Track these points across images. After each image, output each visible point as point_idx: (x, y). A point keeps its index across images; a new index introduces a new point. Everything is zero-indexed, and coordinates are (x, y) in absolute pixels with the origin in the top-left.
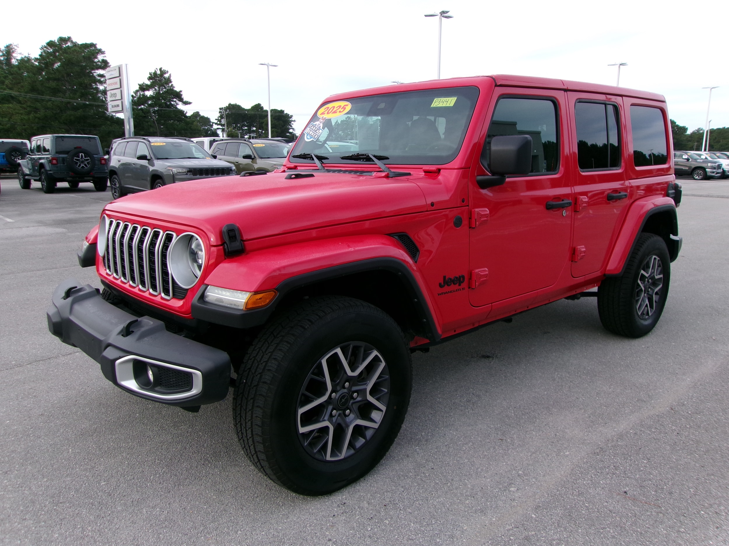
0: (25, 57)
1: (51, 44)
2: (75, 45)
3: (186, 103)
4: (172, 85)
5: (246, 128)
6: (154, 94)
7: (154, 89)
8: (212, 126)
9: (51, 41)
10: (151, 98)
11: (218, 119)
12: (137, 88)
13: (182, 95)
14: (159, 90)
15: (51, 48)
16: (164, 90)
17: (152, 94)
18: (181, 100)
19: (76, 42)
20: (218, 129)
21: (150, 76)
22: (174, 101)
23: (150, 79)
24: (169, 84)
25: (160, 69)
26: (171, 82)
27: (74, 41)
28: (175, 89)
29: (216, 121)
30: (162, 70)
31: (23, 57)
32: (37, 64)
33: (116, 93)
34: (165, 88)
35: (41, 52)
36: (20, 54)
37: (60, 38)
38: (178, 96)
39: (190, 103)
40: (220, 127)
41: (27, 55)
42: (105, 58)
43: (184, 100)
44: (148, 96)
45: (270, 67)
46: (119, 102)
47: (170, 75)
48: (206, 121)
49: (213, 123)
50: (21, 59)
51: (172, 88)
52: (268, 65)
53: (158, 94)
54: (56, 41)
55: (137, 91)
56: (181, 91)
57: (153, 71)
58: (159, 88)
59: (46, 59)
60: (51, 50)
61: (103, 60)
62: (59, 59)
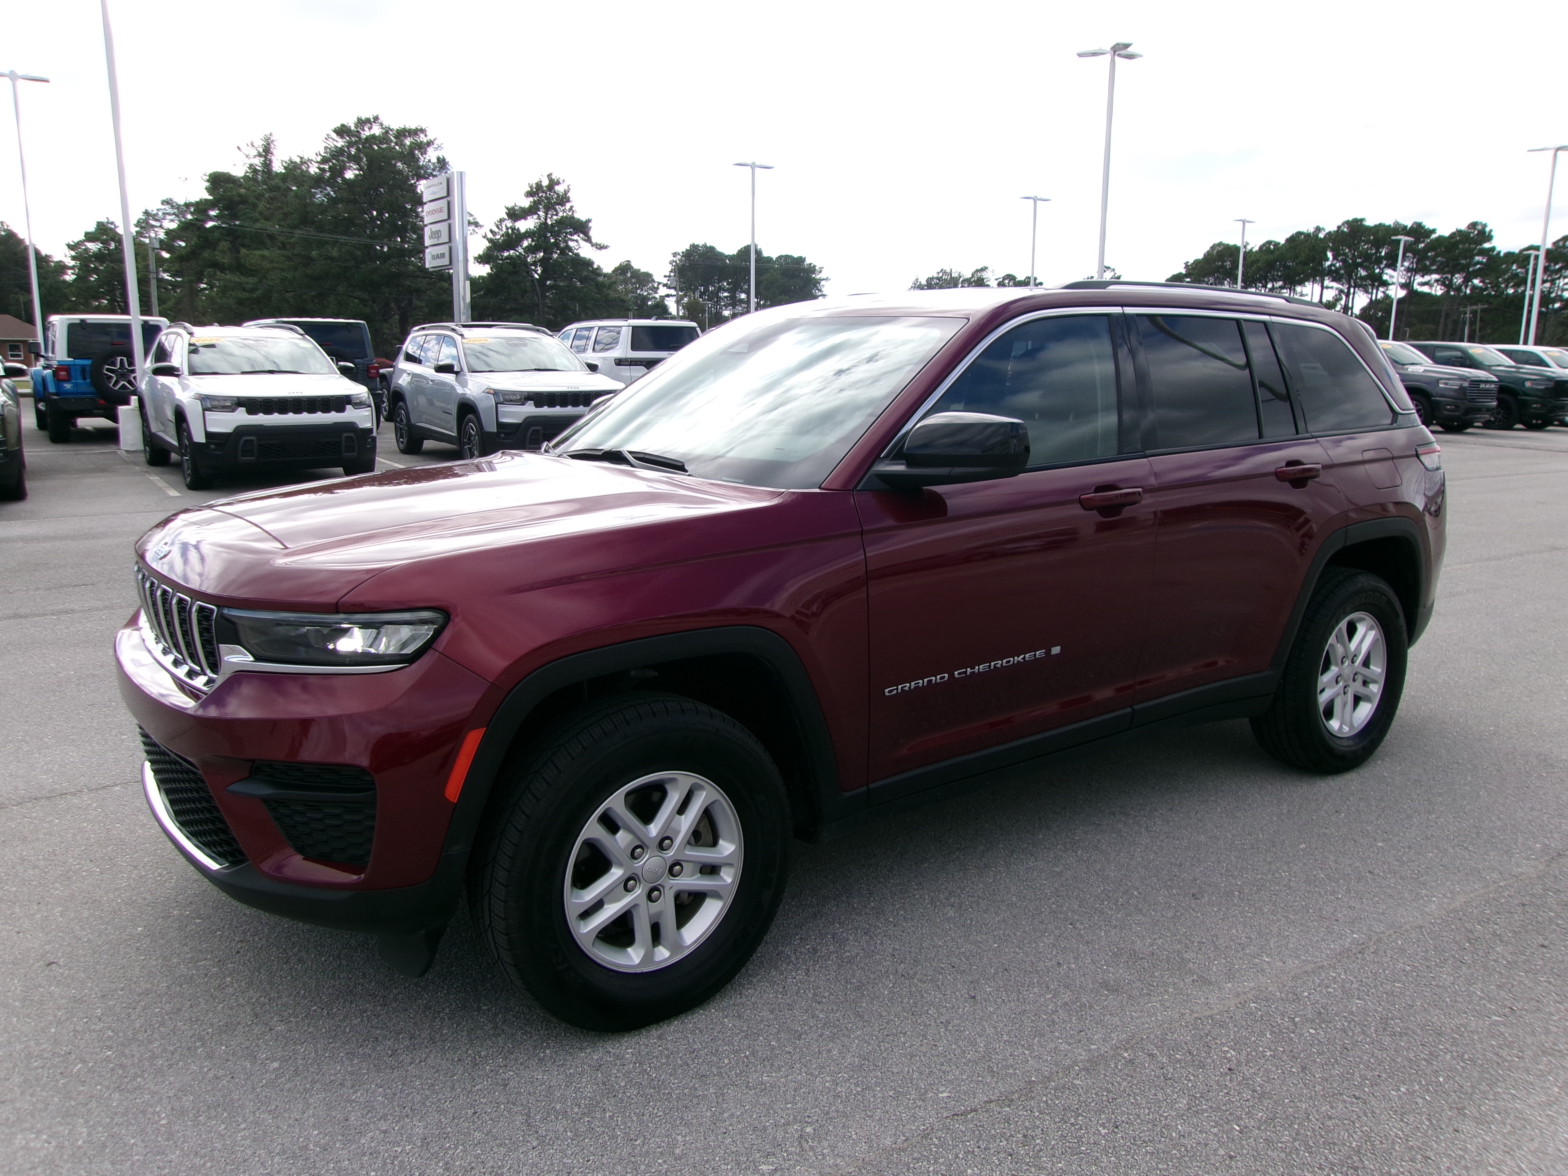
0: (297, 157)
1: (341, 131)
2: (387, 130)
3: (599, 246)
4: (571, 207)
5: (726, 294)
6: (534, 227)
7: (535, 217)
8: (655, 290)
9: (343, 125)
10: (528, 234)
11: (670, 276)
12: (503, 215)
13: (590, 229)
14: (546, 219)
15: (342, 138)
16: (555, 217)
17: (532, 227)
18: (589, 238)
19: (388, 126)
20: (668, 296)
21: (529, 189)
22: (572, 240)
23: (529, 194)
24: (564, 206)
25: (549, 176)
26: (568, 201)
27: (385, 124)
28: (576, 216)
29: (665, 281)
30: (554, 177)
31: (294, 157)
32: (316, 170)
33: (440, 230)
34: (558, 214)
35: (325, 148)
37: (359, 118)
38: (582, 228)
39: (606, 246)
40: (673, 292)
41: (300, 155)
42: (441, 155)
43: (595, 240)
44: (523, 230)
45: (757, 169)
46: (444, 249)
47: (567, 187)
48: (644, 279)
49: (659, 283)
50: (289, 162)
51: (571, 213)
52: (753, 166)
53: (543, 225)
54: (352, 125)
55: (501, 221)
56: (589, 221)
57: (536, 181)
58: (546, 214)
59: (331, 161)
60: (340, 143)
61: (438, 158)
62: (357, 159)
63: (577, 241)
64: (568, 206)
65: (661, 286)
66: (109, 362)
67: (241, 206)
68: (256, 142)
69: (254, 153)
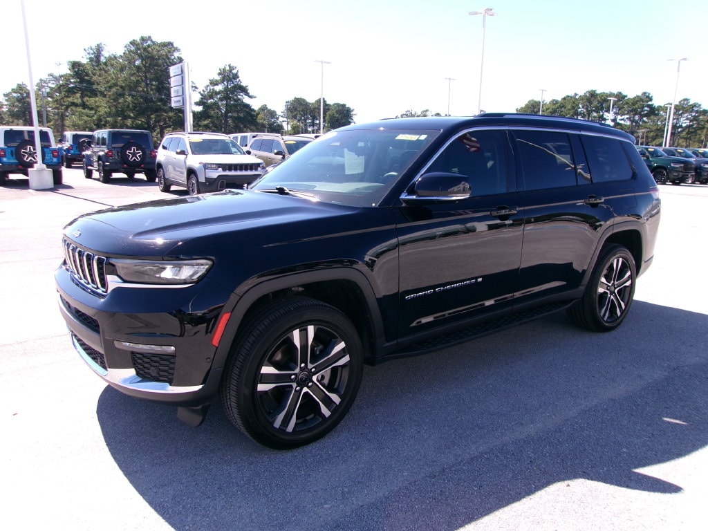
1: (133, 43)
2: (154, 43)
3: (251, 97)
5: (310, 121)
7: (223, 84)
9: (134, 40)
10: (220, 92)
11: (284, 112)
12: (208, 83)
13: (248, 90)
14: (227, 85)
15: (133, 46)
16: (232, 85)
17: (221, 89)
18: (247, 94)
19: (155, 41)
20: (283, 121)
21: (219, 72)
22: (240, 95)
23: (219, 74)
24: (236, 80)
25: (229, 66)
26: (238, 77)
27: (153, 40)
28: (242, 84)
29: (282, 114)
30: (231, 66)
31: (111, 54)
32: (121, 60)
33: (178, 90)
34: (233, 83)
35: (125, 50)
37: (142, 37)
38: (244, 90)
39: (255, 97)
40: (285, 119)
41: (114, 54)
42: (180, 56)
44: (217, 90)
46: (180, 98)
47: (238, 70)
48: (272, 114)
49: (279, 116)
50: (109, 57)
51: (239, 83)
52: (322, 62)
53: (226, 89)
54: (138, 40)
55: (208, 86)
56: (247, 86)
57: (223, 67)
58: (228, 83)
59: (128, 56)
60: (133, 48)
61: (178, 57)
62: (140, 56)
63: (242, 96)
64: (238, 80)
66: (24, 148)
67: (86, 78)
68: (93, 47)
69: (92, 52)
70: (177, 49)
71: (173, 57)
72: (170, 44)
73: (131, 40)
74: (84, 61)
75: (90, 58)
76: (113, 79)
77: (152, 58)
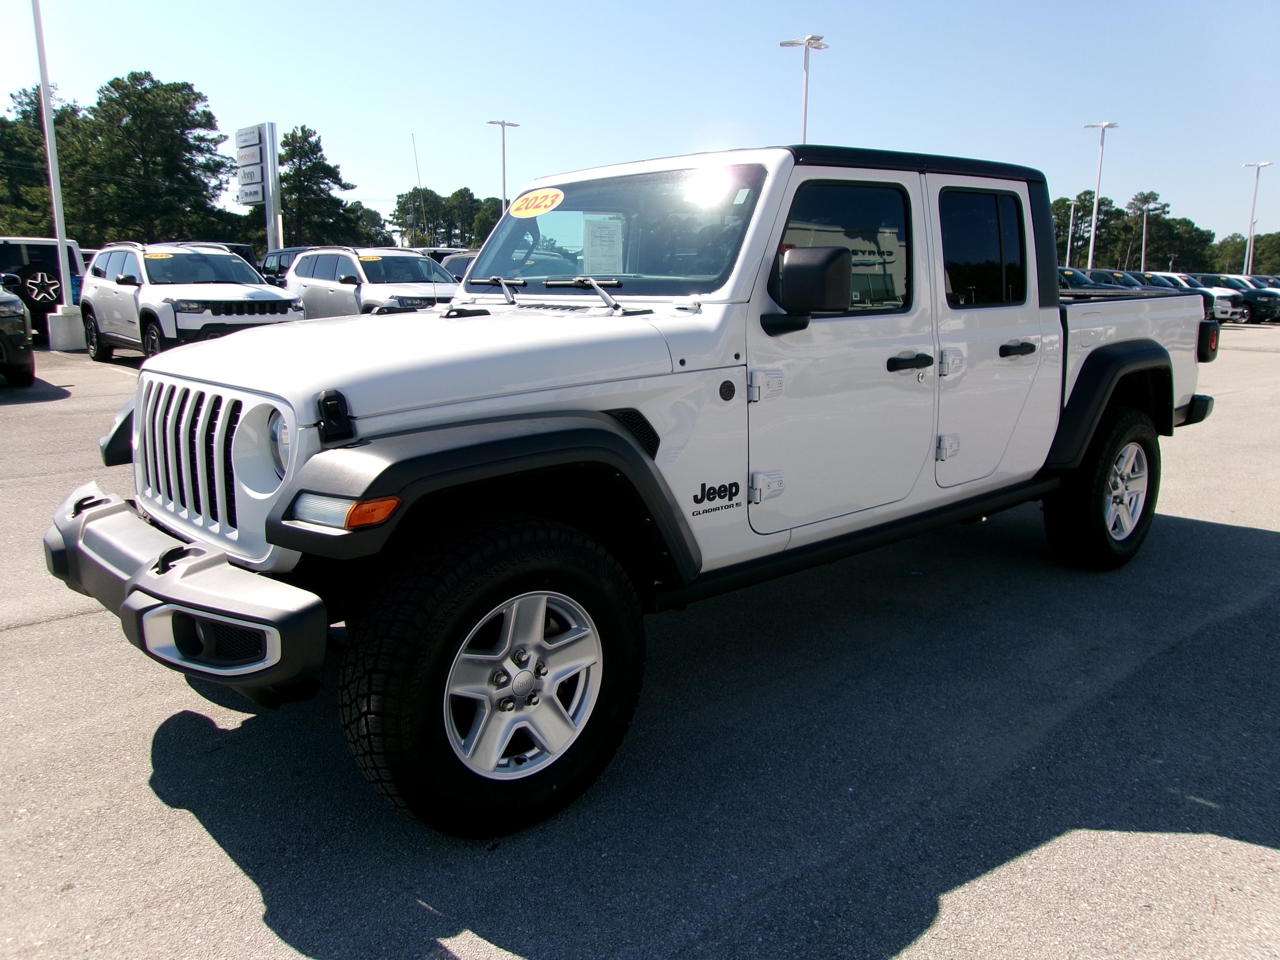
0: (68, 104)
1: (116, 84)
2: (156, 85)
3: (346, 187)
4: (322, 155)
5: (443, 230)
6: (290, 171)
7: (291, 163)
8: (383, 226)
9: (117, 79)
11: (394, 215)
13: (338, 173)
14: (300, 165)
15: (116, 90)
16: (309, 164)
17: (288, 172)
18: (337, 180)
19: (159, 81)
20: (394, 231)
21: (284, 139)
22: (324, 183)
23: (285, 144)
24: (316, 155)
25: (303, 128)
26: (320, 150)
27: (155, 79)
28: (327, 162)
29: (391, 219)
30: (306, 129)
31: (64, 105)
32: (92, 117)
33: (252, 172)
34: (310, 161)
35: (100, 98)
36: (60, 100)
37: (132, 73)
38: (333, 174)
39: (353, 187)
41: (71, 103)
42: (207, 109)
43: (343, 182)
45: (506, 127)
46: (258, 188)
47: (319, 138)
48: (373, 218)
49: (386, 221)
50: (62, 110)
51: (322, 160)
52: (503, 124)
53: (298, 171)
54: (126, 80)
56: (338, 167)
57: (291, 132)
58: (301, 161)
59: (106, 109)
60: (116, 95)
61: (204, 112)
62: (130, 109)
63: (327, 184)
64: (319, 154)
65: (387, 224)
66: (32, 277)
67: (17, 149)
68: (30, 90)
69: (28, 101)
70: (200, 97)
71: (192, 112)
72: (187, 87)
73: (111, 79)
74: (12, 117)
75: (24, 113)
76: (77, 151)
77: (155, 113)
